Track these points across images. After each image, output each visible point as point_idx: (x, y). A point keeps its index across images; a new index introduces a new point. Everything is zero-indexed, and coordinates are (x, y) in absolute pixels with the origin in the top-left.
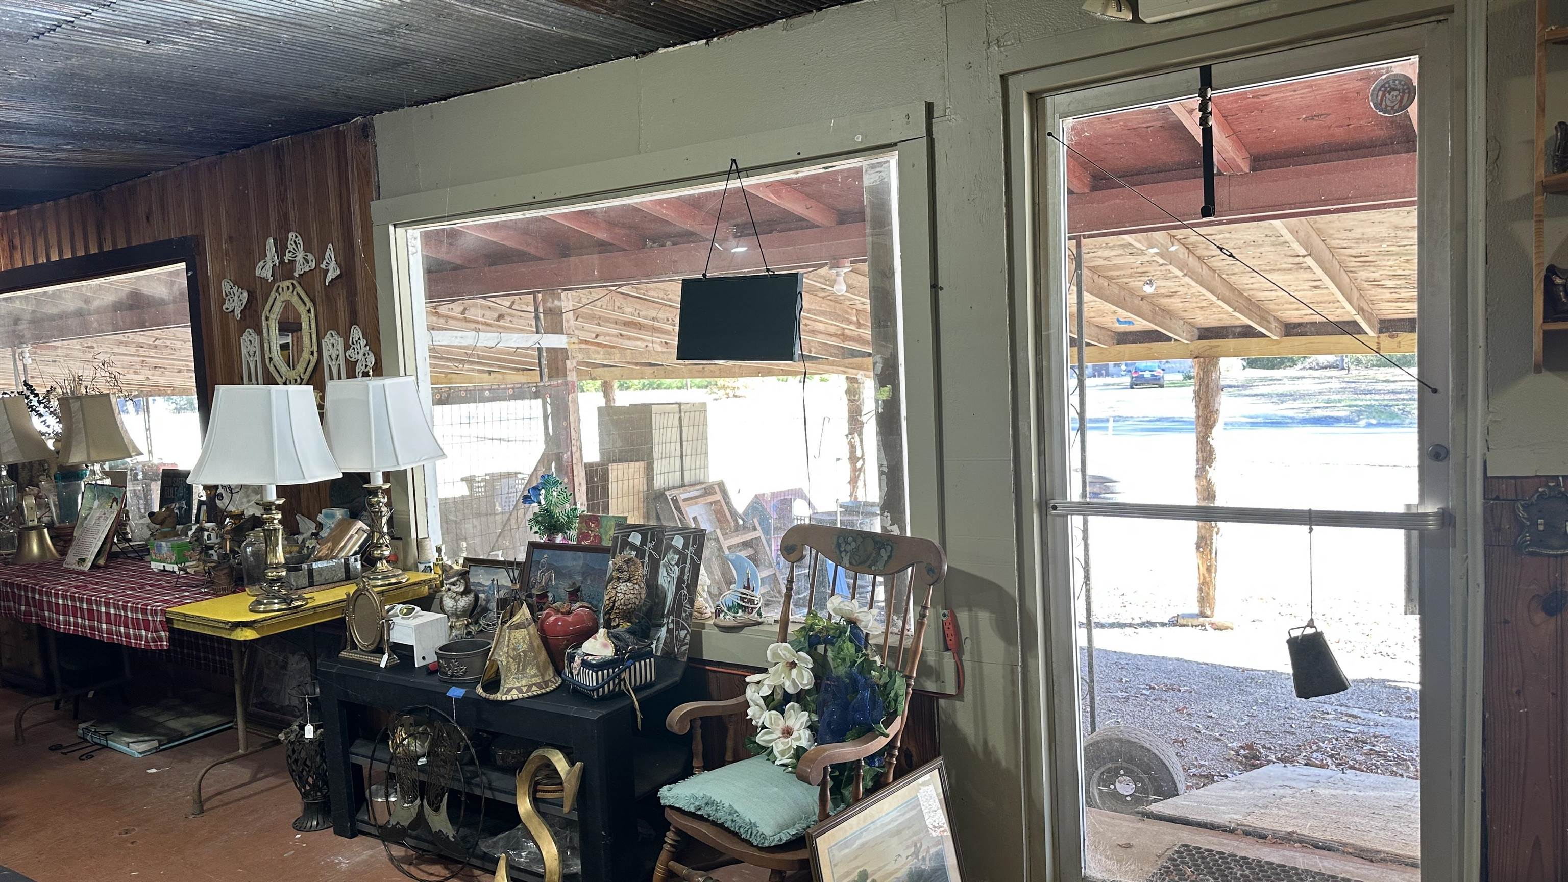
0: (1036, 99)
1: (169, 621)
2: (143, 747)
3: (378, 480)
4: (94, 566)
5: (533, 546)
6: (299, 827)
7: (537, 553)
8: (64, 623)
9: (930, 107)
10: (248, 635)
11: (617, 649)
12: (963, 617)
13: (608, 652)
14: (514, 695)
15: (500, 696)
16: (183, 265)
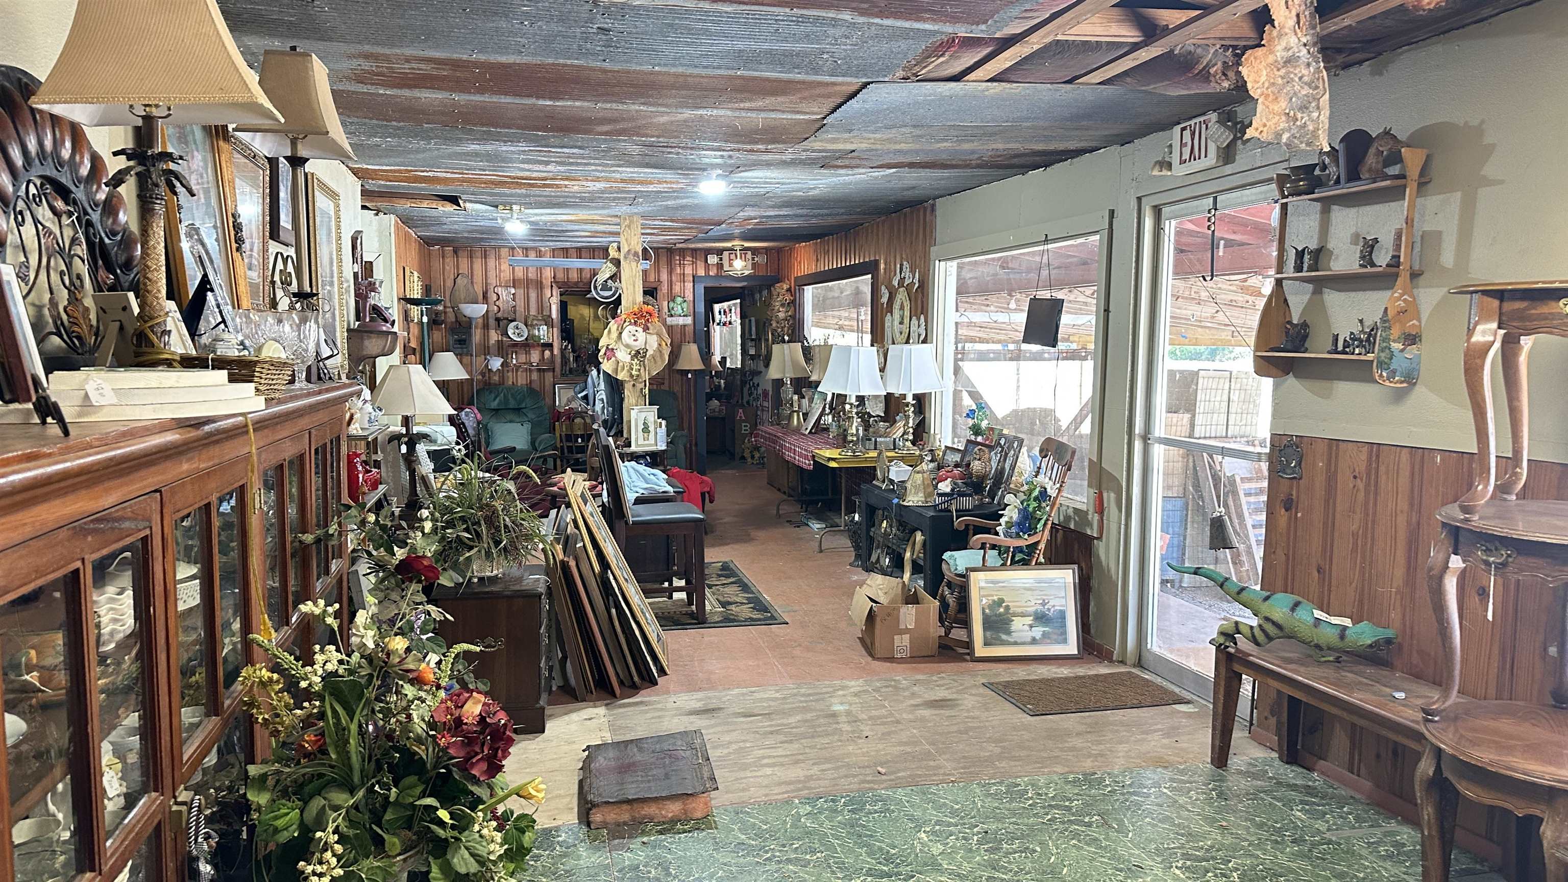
0: (1157, 211)
1: (813, 456)
2: (818, 526)
3: (909, 399)
4: (810, 432)
5: (969, 441)
6: (851, 565)
7: (971, 447)
8: (788, 455)
9: (1112, 213)
10: (833, 464)
11: (952, 490)
12: (1105, 495)
13: (948, 490)
14: (911, 504)
15: (905, 503)
16: (870, 276)
